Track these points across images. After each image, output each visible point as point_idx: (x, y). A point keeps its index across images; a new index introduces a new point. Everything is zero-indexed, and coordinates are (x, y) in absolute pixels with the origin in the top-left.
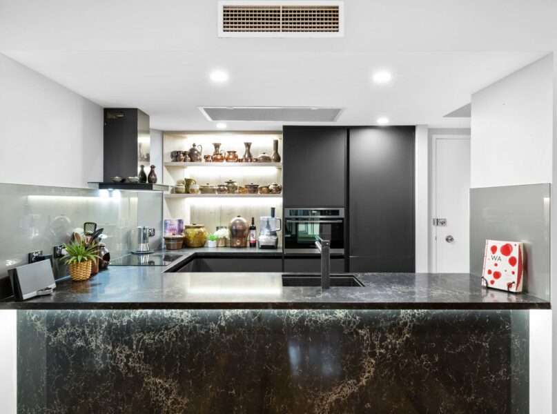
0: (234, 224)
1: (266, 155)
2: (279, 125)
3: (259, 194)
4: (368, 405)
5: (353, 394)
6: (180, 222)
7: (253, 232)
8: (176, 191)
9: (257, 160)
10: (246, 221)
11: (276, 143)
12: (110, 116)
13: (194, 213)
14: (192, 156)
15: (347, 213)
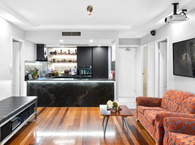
0: (66, 70)
1: (74, 53)
2: (76, 46)
3: (72, 62)
4: (87, 99)
5: (84, 97)
6: (52, 69)
7: (70, 72)
8: (51, 62)
9: (71, 54)
10: (69, 69)
11: (76, 50)
12: (38, 46)
13: (55, 67)
14: (55, 53)
15: (92, 67)
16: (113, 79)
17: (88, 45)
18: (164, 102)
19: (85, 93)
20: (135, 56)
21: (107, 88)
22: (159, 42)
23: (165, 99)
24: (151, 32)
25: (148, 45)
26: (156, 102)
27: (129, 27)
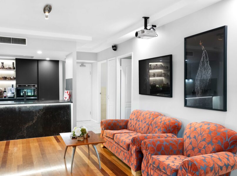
1: (10, 67)
2: (15, 58)
3: (7, 80)
4: (35, 127)
5: (31, 125)
7: (5, 93)
9: (6, 69)
10: (3, 89)
11: (13, 63)
15: (38, 86)
16: (70, 100)
17: (33, 57)
18: (131, 123)
19: (33, 120)
20: (91, 73)
21: (62, 112)
22: (121, 59)
23: (132, 120)
24: (113, 47)
25: (108, 61)
26: (122, 124)
27: (89, 38)
